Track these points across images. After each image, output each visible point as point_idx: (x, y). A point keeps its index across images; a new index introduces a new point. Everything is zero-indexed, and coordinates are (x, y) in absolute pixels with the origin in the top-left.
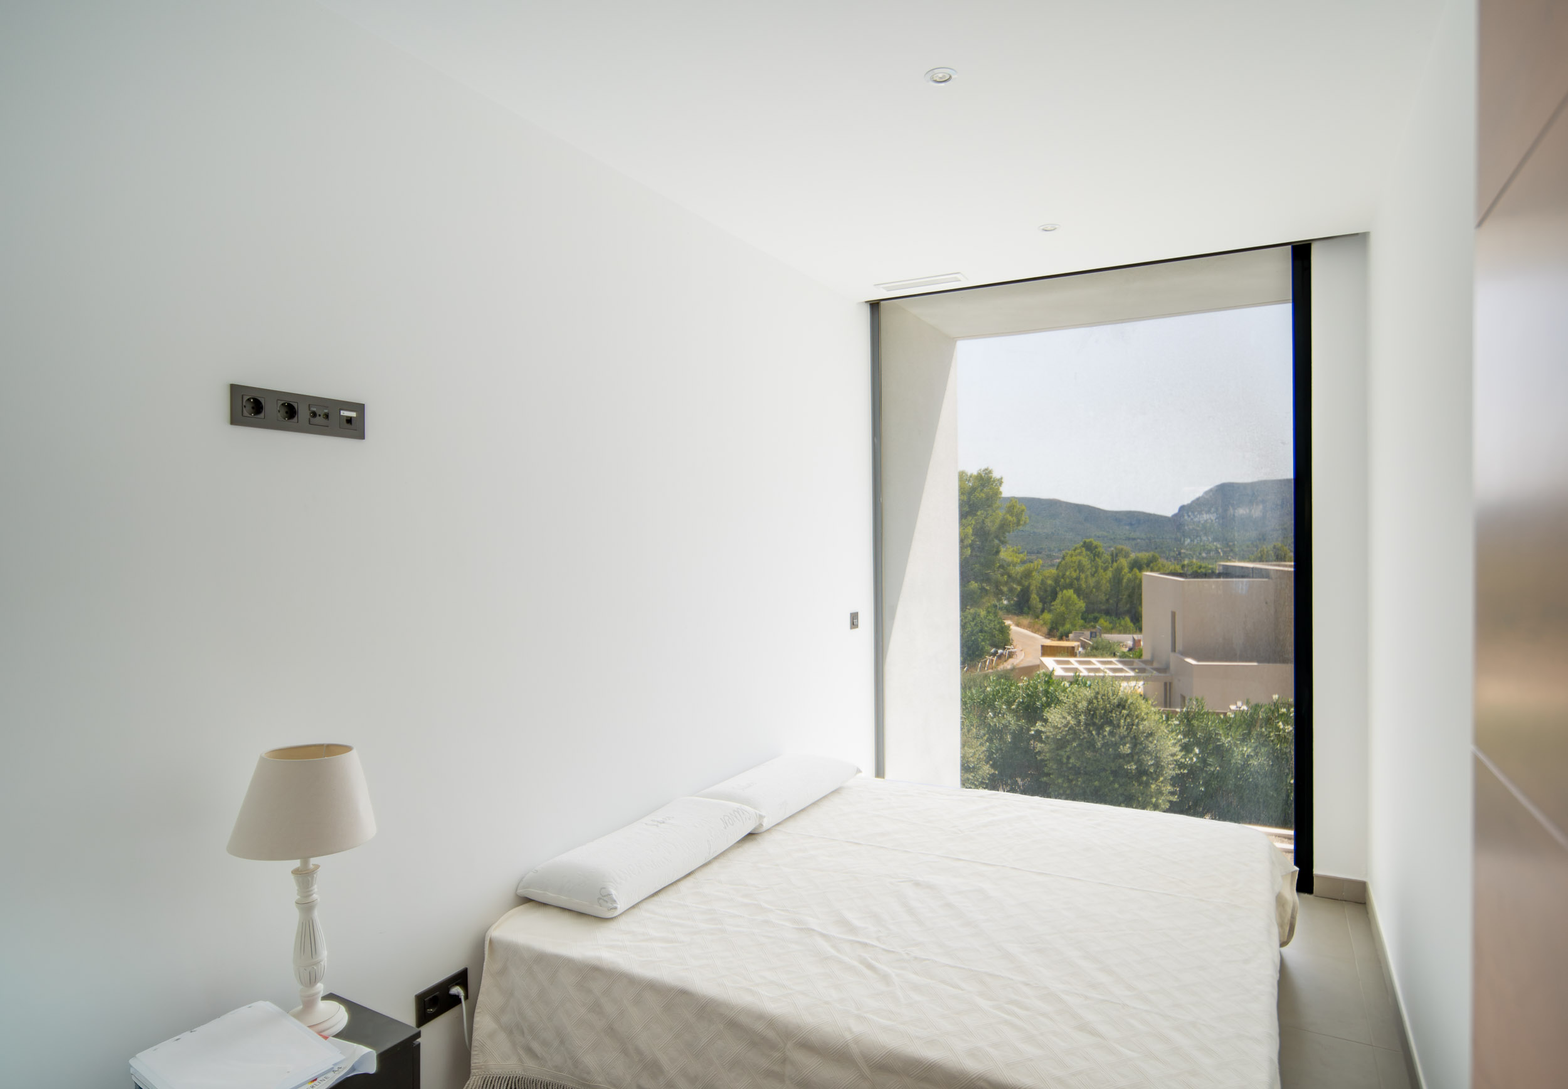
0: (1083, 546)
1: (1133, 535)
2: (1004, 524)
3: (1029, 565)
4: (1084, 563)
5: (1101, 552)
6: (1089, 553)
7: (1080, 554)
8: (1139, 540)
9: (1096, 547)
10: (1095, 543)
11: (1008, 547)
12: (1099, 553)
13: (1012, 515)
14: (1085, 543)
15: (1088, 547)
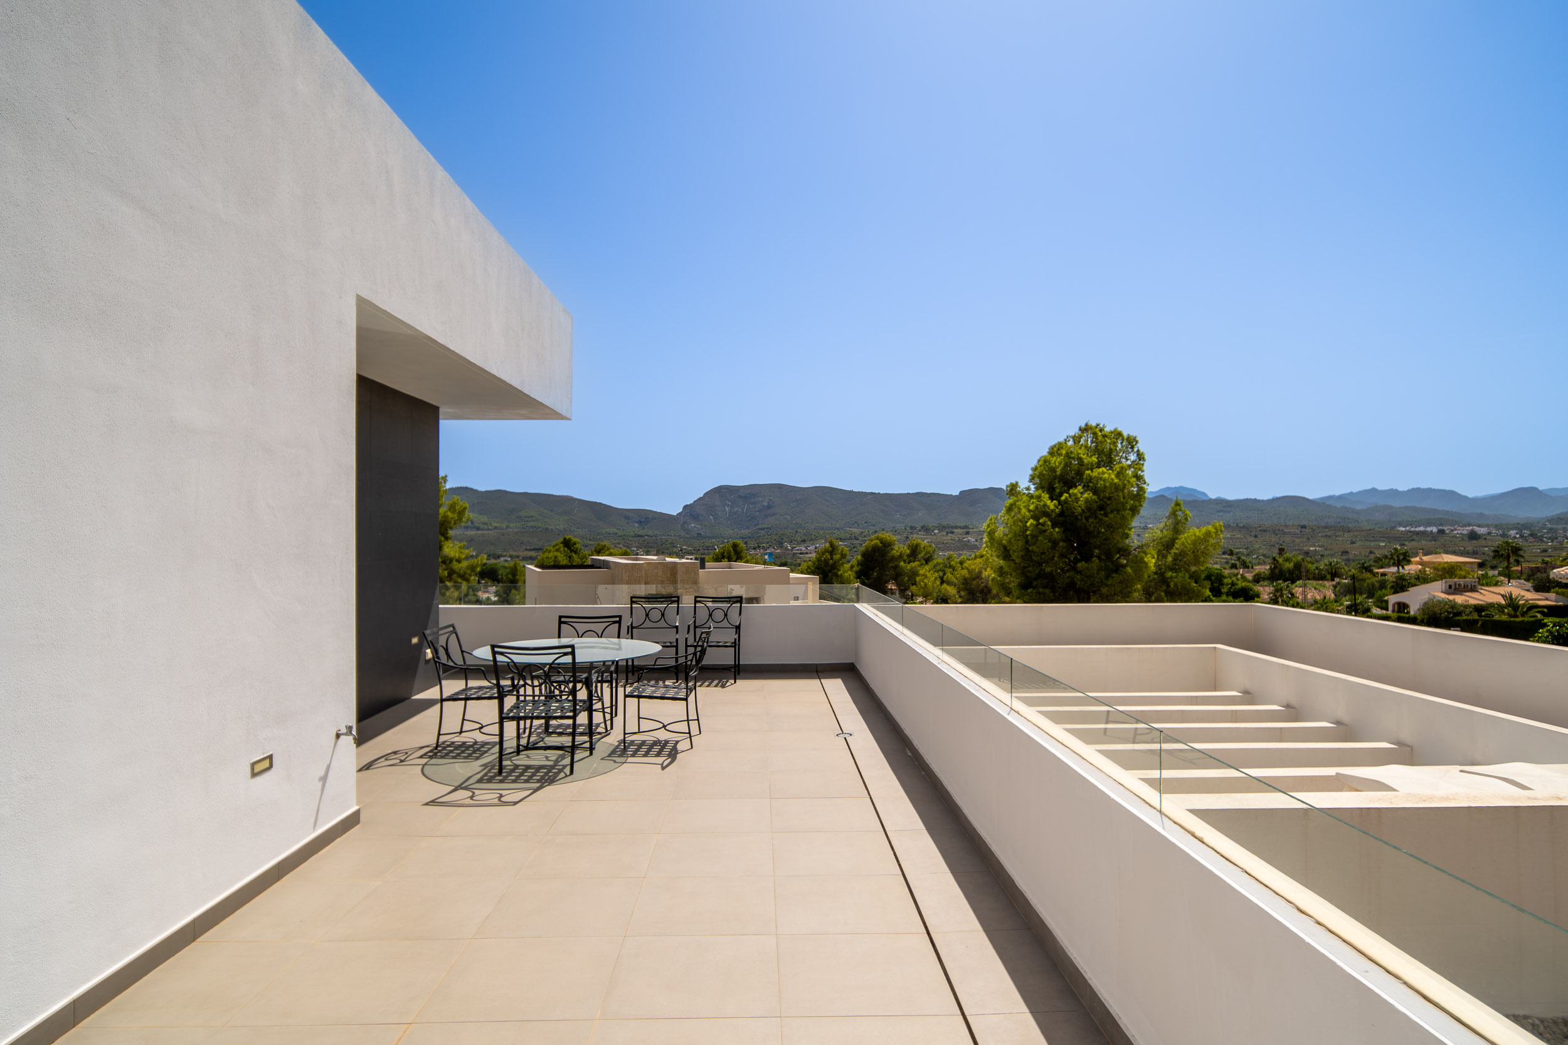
0: (562, 543)
1: (640, 532)
2: (445, 521)
3: (473, 561)
4: (560, 558)
5: (579, 548)
6: (566, 549)
7: (557, 550)
8: (646, 537)
9: (575, 544)
10: (574, 540)
11: (456, 543)
12: (577, 549)
13: (453, 512)
14: (565, 539)
15: (567, 543)
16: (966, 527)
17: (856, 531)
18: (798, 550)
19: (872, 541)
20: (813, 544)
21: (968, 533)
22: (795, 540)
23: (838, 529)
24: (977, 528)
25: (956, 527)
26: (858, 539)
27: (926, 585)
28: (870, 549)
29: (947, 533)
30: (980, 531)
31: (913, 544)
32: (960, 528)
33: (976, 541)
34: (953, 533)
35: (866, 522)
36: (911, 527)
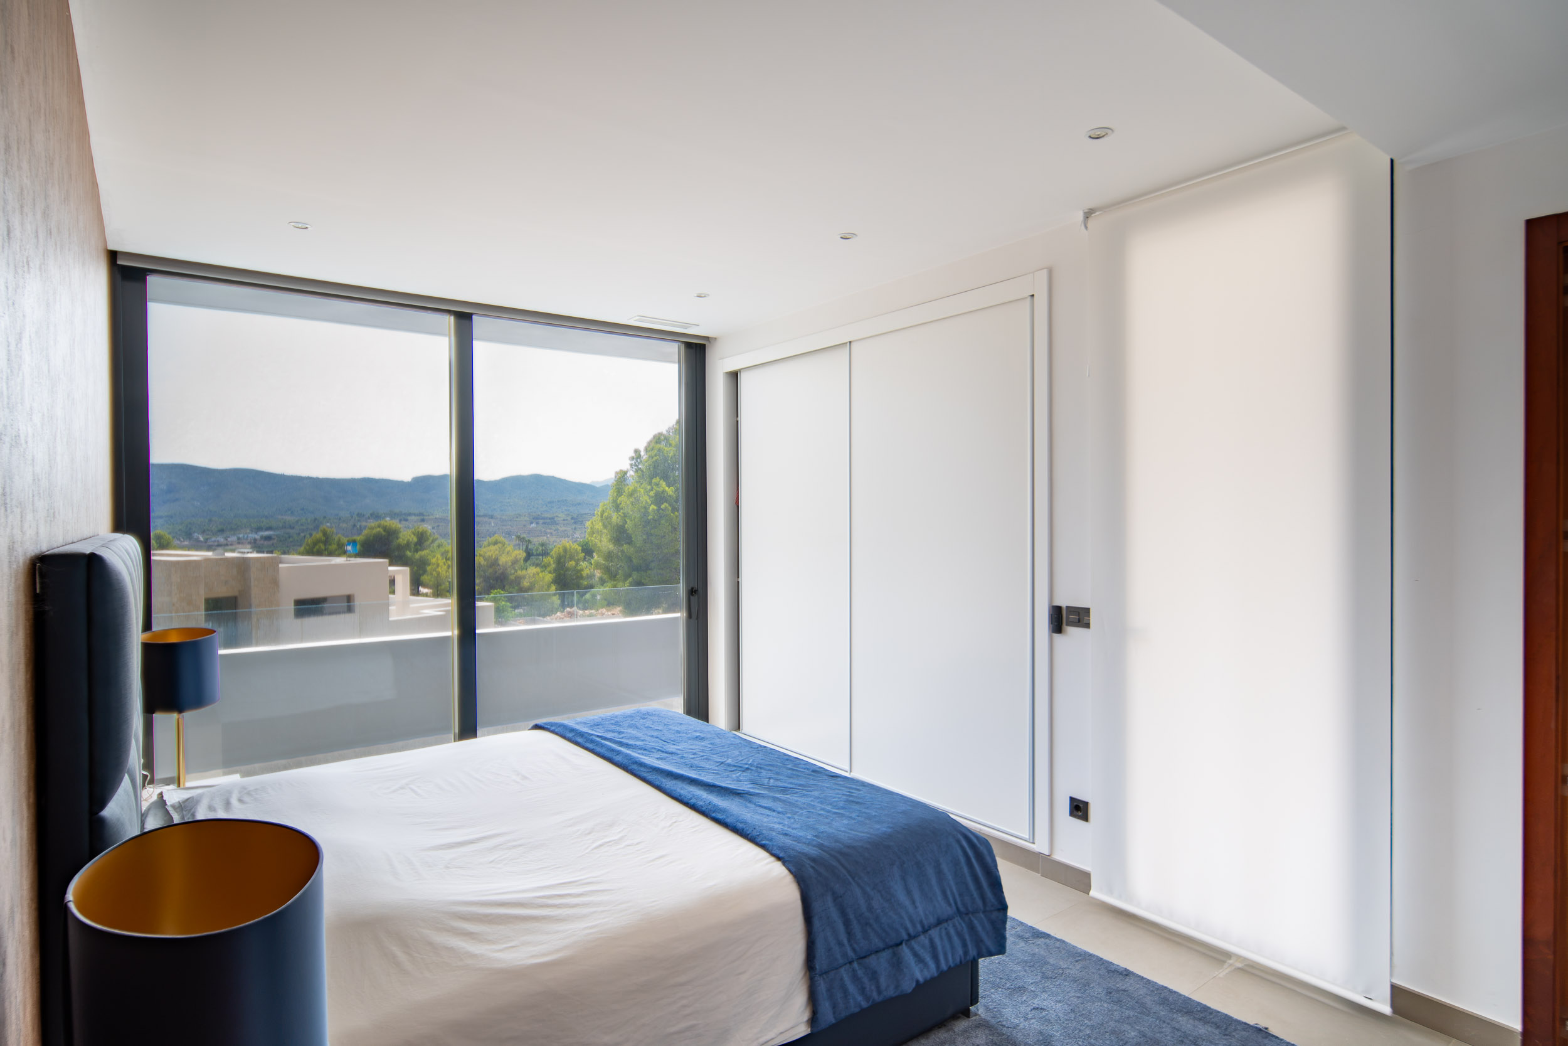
16: (421, 514)
17: (289, 518)
18: (215, 541)
19: (373, 529)
20: (234, 534)
21: (423, 520)
22: (208, 530)
23: (266, 517)
24: (432, 515)
25: (410, 514)
26: (293, 528)
27: (438, 574)
28: (371, 538)
29: (400, 520)
30: (436, 518)
31: (418, 532)
32: (415, 515)
33: (433, 528)
34: (406, 520)
35: (303, 509)
36: (358, 515)
